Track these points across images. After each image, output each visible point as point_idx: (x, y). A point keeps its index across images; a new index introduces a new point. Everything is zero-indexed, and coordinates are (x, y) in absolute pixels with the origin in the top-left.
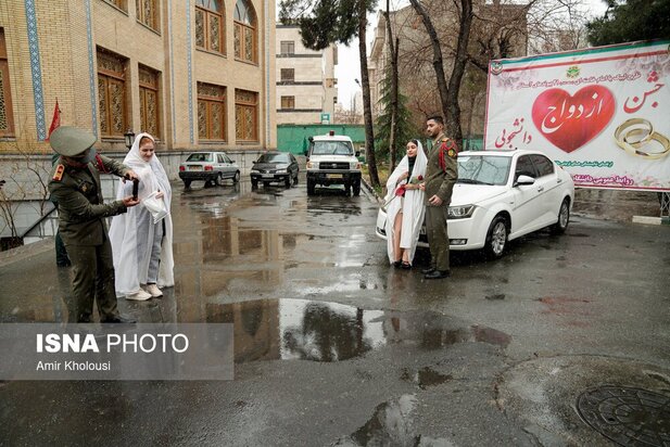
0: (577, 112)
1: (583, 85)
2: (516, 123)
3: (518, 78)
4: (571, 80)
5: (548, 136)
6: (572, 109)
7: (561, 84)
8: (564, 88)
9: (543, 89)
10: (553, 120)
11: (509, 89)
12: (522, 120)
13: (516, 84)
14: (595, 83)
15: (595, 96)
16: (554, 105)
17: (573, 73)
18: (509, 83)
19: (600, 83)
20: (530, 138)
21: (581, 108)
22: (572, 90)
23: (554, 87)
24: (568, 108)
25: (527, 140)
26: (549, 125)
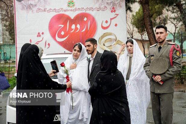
0: (76, 28)
1: (78, 12)
2: (39, 35)
3: (36, 5)
4: (71, 9)
5: (61, 43)
6: (73, 27)
7: (65, 11)
8: (67, 13)
9: (54, 14)
10: (63, 33)
11: (30, 12)
12: (43, 33)
13: (35, 9)
14: (84, 11)
15: (85, 19)
16: (63, 24)
17: (71, 5)
18: (30, 8)
19: (88, 12)
20: (49, 44)
21: (78, 26)
22: (72, 15)
23: (60, 13)
24: (70, 26)
25: (47, 46)
26: (61, 36)
